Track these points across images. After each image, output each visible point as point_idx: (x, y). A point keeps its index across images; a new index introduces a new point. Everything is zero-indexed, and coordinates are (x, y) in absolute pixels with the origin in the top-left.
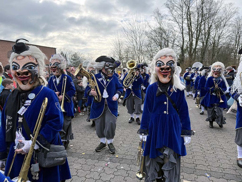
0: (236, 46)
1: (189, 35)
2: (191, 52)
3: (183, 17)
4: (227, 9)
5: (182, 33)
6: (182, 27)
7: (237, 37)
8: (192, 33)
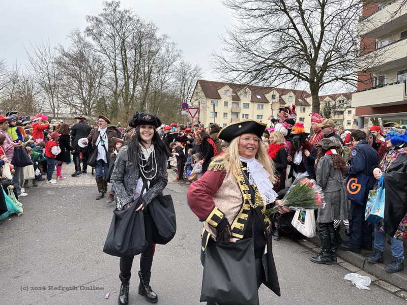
0: (182, 98)
1: (124, 76)
2: (128, 100)
3: (115, 50)
4: (170, 49)
5: (115, 72)
6: (115, 63)
7: (182, 86)
8: (128, 75)
